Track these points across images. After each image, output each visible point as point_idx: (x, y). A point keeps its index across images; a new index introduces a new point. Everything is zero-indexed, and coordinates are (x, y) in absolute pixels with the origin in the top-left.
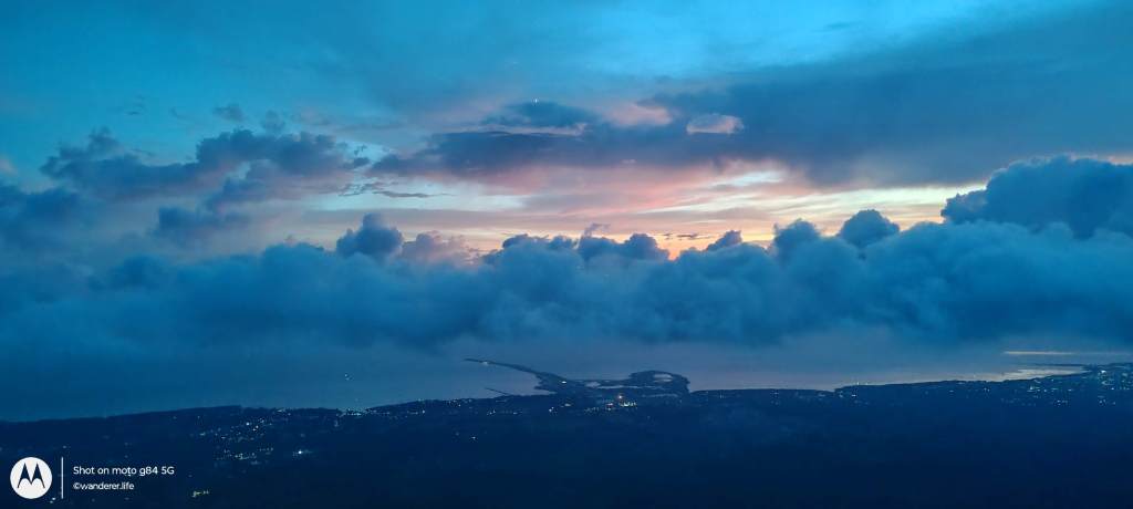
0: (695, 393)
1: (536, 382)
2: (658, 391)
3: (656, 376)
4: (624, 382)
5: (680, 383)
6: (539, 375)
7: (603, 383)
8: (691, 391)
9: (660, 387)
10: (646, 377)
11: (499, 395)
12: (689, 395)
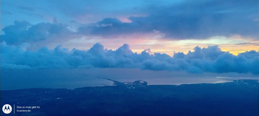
0: (149, 86)
1: (113, 83)
2: (141, 85)
3: (140, 82)
4: (133, 83)
5: (145, 83)
6: (114, 81)
7: (128, 83)
8: (148, 85)
9: (141, 84)
10: (137, 82)
11: (104, 86)
12: (147, 86)
